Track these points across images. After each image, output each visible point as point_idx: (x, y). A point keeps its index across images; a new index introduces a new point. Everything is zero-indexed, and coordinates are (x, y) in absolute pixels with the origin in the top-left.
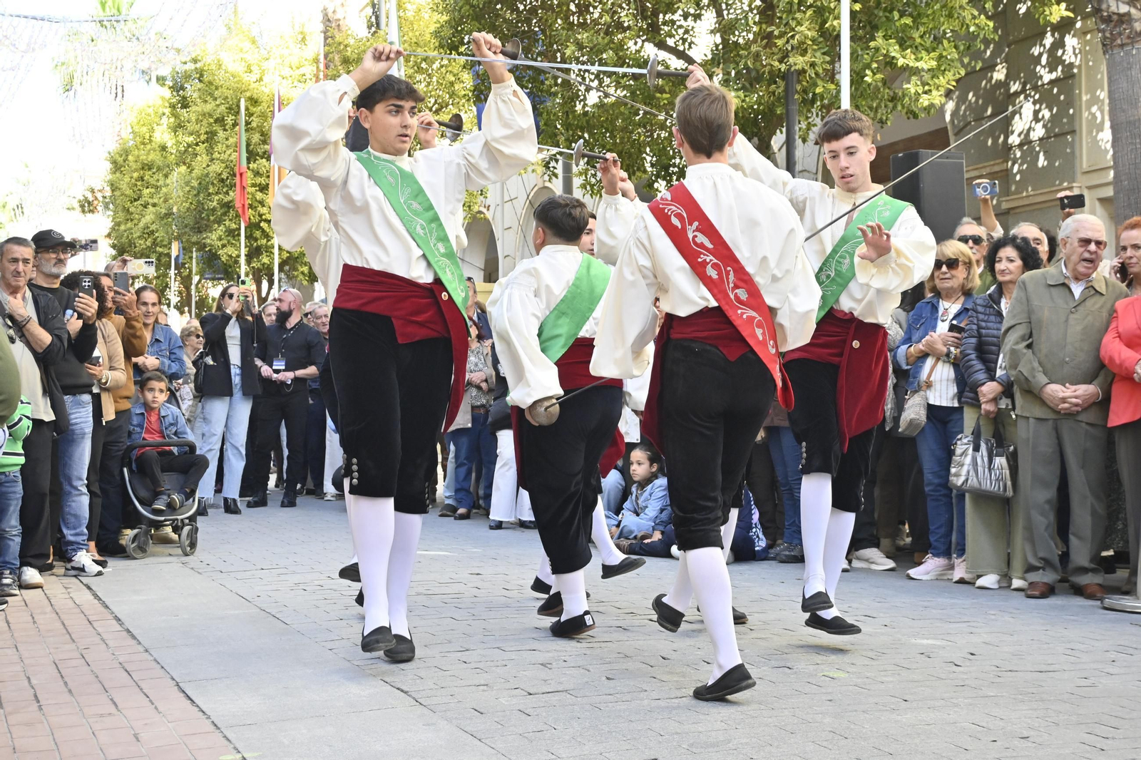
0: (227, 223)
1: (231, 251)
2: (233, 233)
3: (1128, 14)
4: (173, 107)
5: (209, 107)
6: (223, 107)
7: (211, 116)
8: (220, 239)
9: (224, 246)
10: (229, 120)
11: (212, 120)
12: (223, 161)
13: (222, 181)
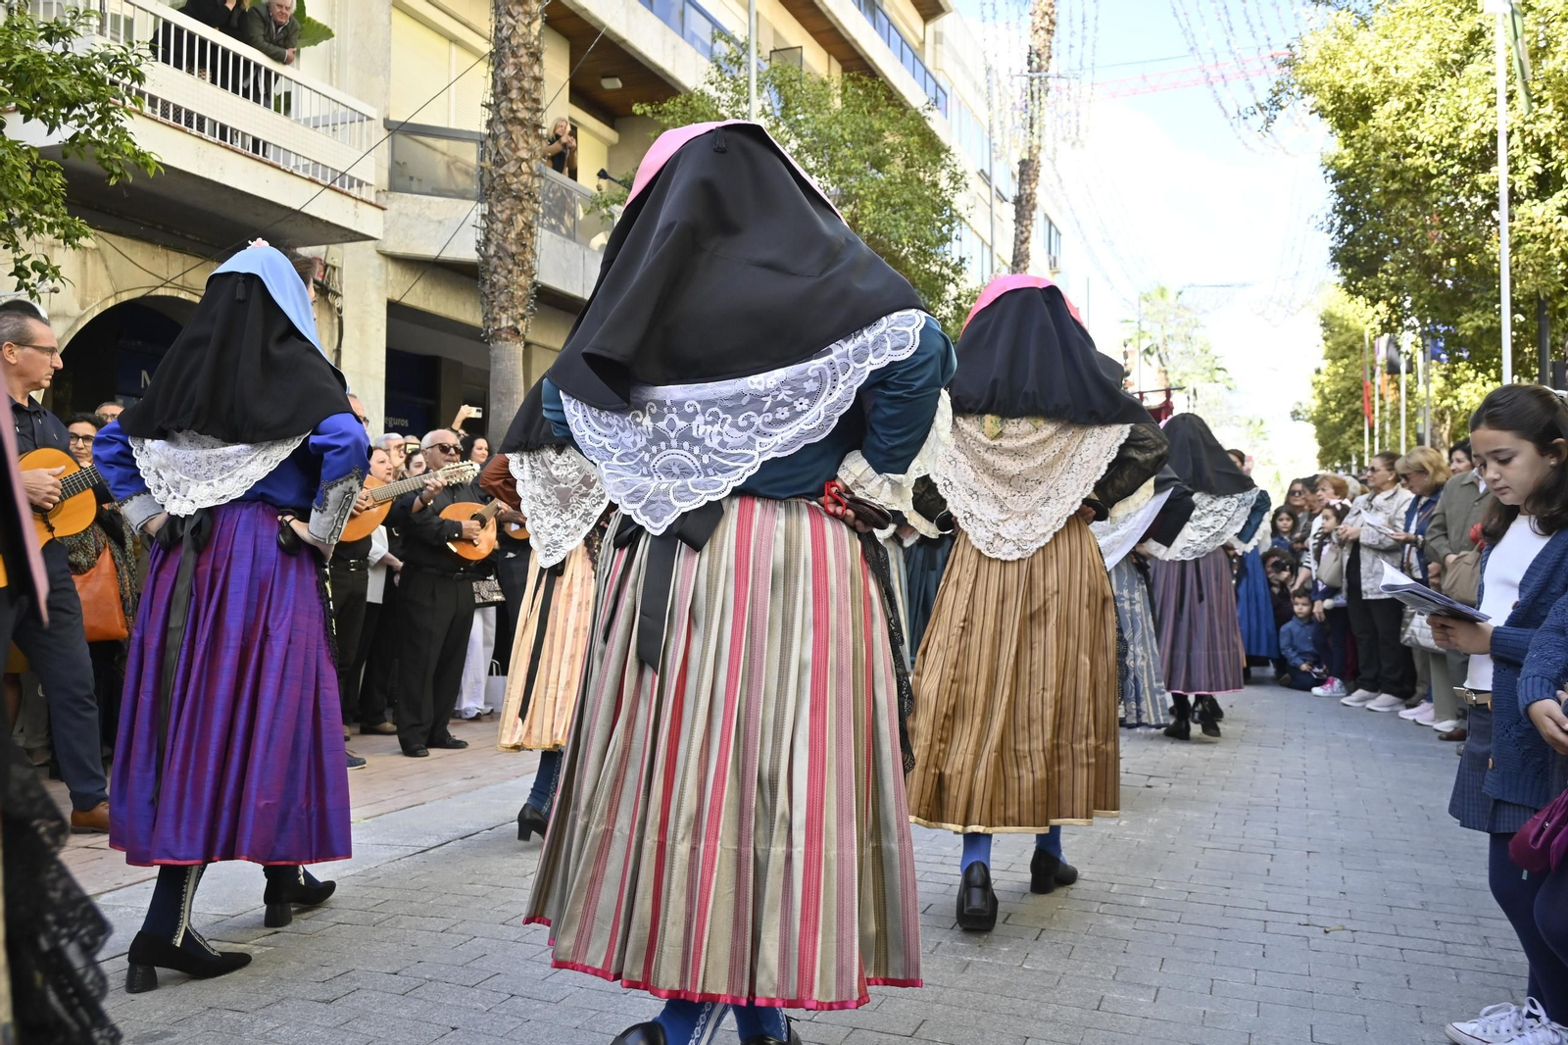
0: (1355, 426)
1: (1358, 447)
2: (1361, 434)
4: (1326, 339)
6: (1355, 337)
7: (1345, 343)
8: (1351, 438)
9: (1354, 444)
10: (1358, 346)
11: (1344, 347)
12: (1352, 378)
13: (1352, 394)
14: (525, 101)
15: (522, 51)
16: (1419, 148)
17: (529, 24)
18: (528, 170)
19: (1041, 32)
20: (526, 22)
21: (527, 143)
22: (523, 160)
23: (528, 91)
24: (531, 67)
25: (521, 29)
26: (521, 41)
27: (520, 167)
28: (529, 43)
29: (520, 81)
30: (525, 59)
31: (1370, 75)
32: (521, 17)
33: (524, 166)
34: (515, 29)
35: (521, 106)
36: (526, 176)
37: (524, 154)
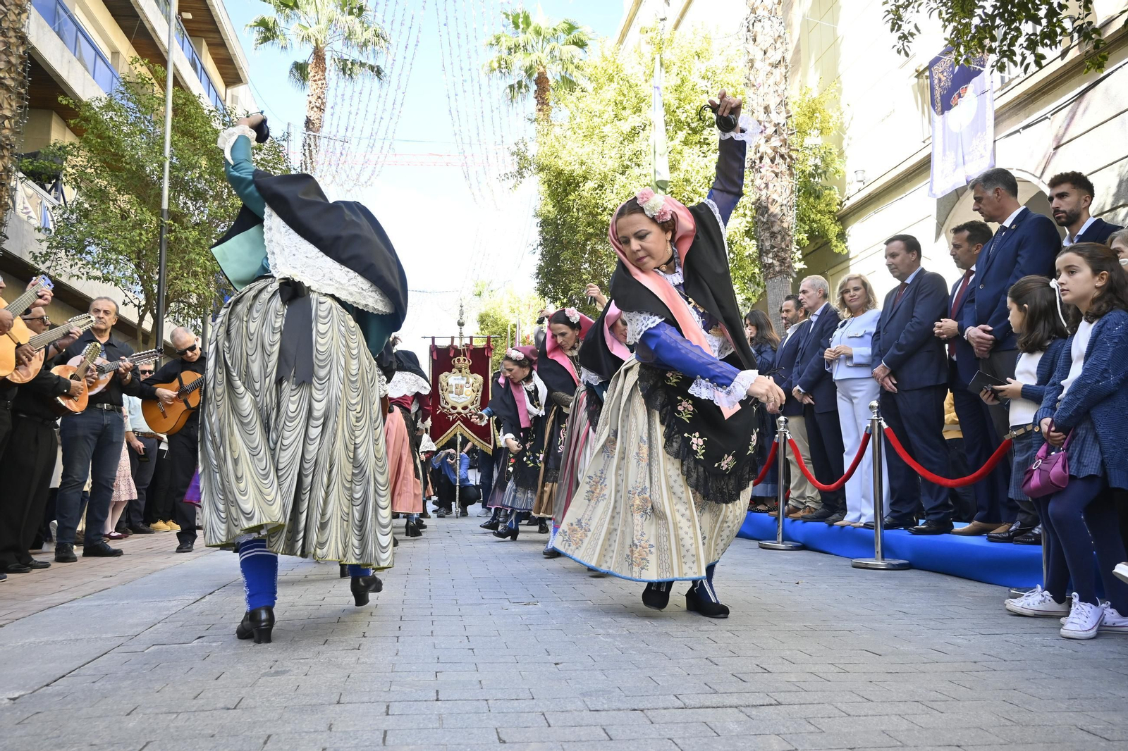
3: (772, 263)
5: (494, 329)
14: (11, 73)
15: (12, 34)
16: (603, 211)
17: (19, 14)
18: (9, 126)
19: (315, 109)
20: (17, 12)
21: (11, 106)
22: (7, 118)
23: (13, 65)
24: (17, 47)
25: (12, 17)
26: (11, 25)
27: (3, 123)
28: (18, 28)
29: (8, 56)
30: (13, 40)
31: (576, 167)
32: (13, 8)
33: (6, 122)
34: (6, 15)
35: (7, 75)
36: (7, 131)
37: (9, 114)
